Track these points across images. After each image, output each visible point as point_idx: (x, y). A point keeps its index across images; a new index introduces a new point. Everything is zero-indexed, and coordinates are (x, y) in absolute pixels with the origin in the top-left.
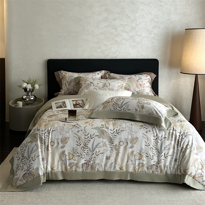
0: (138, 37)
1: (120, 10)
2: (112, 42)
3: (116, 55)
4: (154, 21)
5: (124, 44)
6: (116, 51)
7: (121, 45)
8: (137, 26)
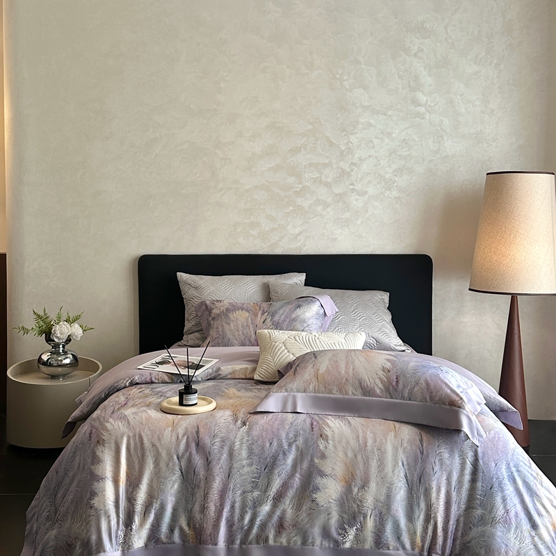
0: (358, 197)
1: (310, 127)
2: (288, 211)
3: (299, 244)
4: (400, 156)
5: (320, 215)
6: (298, 235)
7: (313, 218)
8: (354, 167)
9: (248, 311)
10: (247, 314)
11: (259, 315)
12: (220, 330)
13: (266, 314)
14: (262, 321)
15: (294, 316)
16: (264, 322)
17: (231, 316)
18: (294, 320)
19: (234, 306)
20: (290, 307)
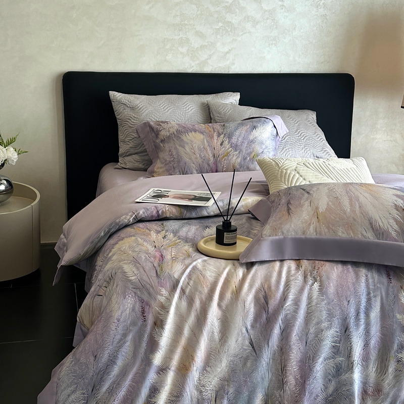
2: (218, 27)
3: (228, 62)
6: (227, 53)
7: (242, 35)
9: (202, 133)
10: (202, 136)
11: (216, 137)
12: (174, 154)
13: (222, 136)
14: (219, 143)
15: (251, 137)
16: (221, 145)
17: (184, 138)
18: (252, 142)
19: (184, 127)
20: (245, 128)
